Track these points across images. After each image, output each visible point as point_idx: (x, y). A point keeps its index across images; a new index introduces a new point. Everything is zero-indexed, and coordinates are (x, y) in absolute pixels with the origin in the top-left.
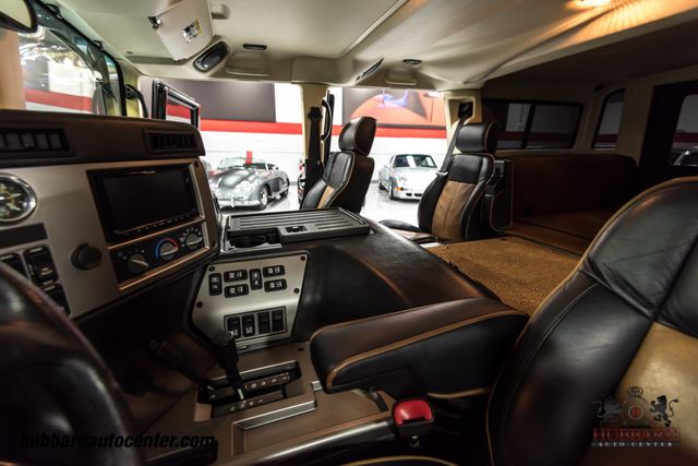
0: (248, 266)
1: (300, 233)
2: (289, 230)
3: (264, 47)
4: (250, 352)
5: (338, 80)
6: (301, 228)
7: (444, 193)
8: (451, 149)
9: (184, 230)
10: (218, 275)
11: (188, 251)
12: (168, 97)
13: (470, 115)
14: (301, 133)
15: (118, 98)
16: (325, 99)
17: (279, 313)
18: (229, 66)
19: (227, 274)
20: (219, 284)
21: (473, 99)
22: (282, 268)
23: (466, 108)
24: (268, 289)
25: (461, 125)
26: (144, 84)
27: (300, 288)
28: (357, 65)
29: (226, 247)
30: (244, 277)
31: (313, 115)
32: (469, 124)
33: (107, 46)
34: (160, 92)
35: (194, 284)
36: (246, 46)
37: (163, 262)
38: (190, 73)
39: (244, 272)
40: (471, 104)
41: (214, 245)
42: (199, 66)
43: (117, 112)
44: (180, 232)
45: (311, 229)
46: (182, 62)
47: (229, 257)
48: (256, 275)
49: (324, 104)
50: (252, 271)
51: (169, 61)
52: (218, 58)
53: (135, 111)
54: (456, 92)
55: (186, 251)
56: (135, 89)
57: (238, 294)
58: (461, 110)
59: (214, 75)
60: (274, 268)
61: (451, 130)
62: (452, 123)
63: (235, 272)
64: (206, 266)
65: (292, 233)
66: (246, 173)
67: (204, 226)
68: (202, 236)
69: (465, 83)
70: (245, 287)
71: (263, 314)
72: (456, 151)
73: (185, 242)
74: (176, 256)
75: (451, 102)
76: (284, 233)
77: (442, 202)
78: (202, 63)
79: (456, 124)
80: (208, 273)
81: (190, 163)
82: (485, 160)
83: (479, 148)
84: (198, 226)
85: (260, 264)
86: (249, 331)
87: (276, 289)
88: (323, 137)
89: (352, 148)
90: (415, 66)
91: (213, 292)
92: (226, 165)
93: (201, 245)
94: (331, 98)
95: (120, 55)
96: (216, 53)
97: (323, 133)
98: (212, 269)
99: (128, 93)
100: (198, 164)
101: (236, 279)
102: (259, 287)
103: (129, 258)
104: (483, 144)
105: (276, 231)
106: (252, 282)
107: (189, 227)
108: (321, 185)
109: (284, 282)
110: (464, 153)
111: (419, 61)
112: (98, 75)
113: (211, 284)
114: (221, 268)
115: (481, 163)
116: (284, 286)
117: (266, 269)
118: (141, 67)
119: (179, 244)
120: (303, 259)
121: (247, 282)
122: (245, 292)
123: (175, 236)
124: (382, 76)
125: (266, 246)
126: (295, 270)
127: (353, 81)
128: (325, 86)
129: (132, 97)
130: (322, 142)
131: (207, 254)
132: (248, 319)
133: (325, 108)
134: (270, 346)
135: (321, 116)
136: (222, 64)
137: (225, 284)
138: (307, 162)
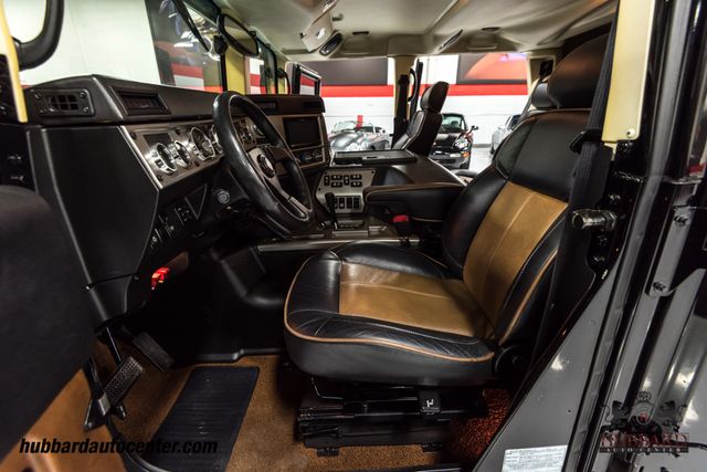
0: (343, 173)
1: (374, 159)
3: (367, 33)
4: (343, 216)
5: (424, 51)
6: (375, 157)
8: (528, 107)
10: (328, 176)
12: (302, 74)
13: (550, 73)
14: (391, 95)
15: (274, 78)
16: (414, 68)
17: (357, 199)
18: (343, 49)
19: (333, 176)
20: (329, 181)
21: (553, 57)
22: (361, 176)
23: (546, 67)
24: (352, 186)
25: (540, 82)
26: (287, 68)
28: (437, 39)
29: (332, 164)
30: (341, 179)
31: (403, 81)
32: (545, 82)
33: (273, 47)
34: (297, 71)
36: (354, 33)
37: (306, 162)
38: (318, 57)
39: (341, 176)
40: (552, 61)
42: (323, 52)
43: (273, 91)
44: (313, 150)
45: (381, 157)
46: (313, 51)
47: (332, 168)
48: (347, 178)
49: (412, 71)
50: (345, 176)
51: (305, 52)
52: (335, 44)
53: (283, 89)
54: (535, 52)
55: (314, 160)
56: (283, 71)
57: (337, 186)
58: (541, 67)
59: (332, 57)
60: (356, 175)
61: (531, 87)
62: (533, 81)
63: (337, 176)
64: (323, 170)
65: (369, 159)
66: (355, 136)
67: (323, 149)
68: (322, 154)
69: (539, 44)
70: (341, 183)
71: (349, 199)
72: (532, 107)
73: (314, 156)
74: (311, 161)
75: (533, 62)
76: (365, 159)
78: (325, 50)
79: (536, 81)
80: (324, 175)
81: (318, 117)
84: (320, 149)
85: (350, 173)
86: (342, 205)
87: (356, 186)
88: (410, 99)
89: (427, 106)
90: (496, 32)
91: (326, 184)
92: (339, 129)
93: (321, 159)
94: (420, 66)
95: (278, 49)
96: (335, 42)
97: (410, 95)
98: (326, 173)
99: (280, 74)
100: (322, 117)
101: (337, 179)
102: (348, 184)
105: (360, 159)
106: (345, 181)
107: (316, 148)
108: (405, 137)
109: (361, 183)
110: (538, 109)
111: (497, 29)
112: (262, 63)
113: (325, 180)
114: (330, 173)
116: (361, 185)
117: (352, 176)
118: (288, 57)
119: (312, 156)
120: (373, 172)
121: (342, 181)
122: (341, 186)
123: (311, 152)
124: (462, 44)
125: (354, 165)
126: (368, 178)
127: (437, 51)
128: (414, 57)
129: (281, 77)
130: (409, 103)
131: (324, 164)
132: (342, 199)
133: (412, 76)
134: (352, 216)
135: (409, 82)
136: (337, 49)
137: (331, 181)
138: (395, 120)
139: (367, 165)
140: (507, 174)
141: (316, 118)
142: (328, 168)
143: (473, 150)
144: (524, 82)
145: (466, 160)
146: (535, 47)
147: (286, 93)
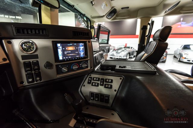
0: (101, 77)
1: (124, 69)
2: (120, 67)
3: (128, 8)
6: (125, 67)
9: (82, 62)
10: (91, 78)
11: (82, 68)
16: (150, 22)
17: (107, 97)
18: (117, 16)
19: (94, 78)
20: (91, 81)
24: (105, 87)
27: (117, 90)
28: (165, 6)
30: (98, 81)
31: (144, 28)
33: (87, 15)
34: (99, 27)
35: (85, 79)
36: (122, 8)
37: (73, 70)
38: (106, 20)
39: (99, 79)
41: (91, 68)
42: (108, 17)
44: (80, 62)
45: (128, 68)
46: (103, 16)
47: (96, 72)
48: (102, 81)
49: (149, 24)
50: (102, 79)
51: (100, 17)
52: (113, 14)
56: (93, 26)
57: (95, 86)
59: (113, 20)
60: (109, 79)
63: (96, 78)
64: (89, 74)
65: (120, 68)
67: (89, 61)
68: (88, 64)
70: (98, 84)
71: (102, 95)
73: (82, 66)
74: (78, 69)
76: (117, 67)
80: (89, 76)
81: (87, 41)
84: (87, 61)
85: (105, 77)
86: (97, 99)
87: (108, 88)
88: (147, 36)
89: (158, 39)
91: (89, 83)
93: (87, 67)
94: (153, 22)
97: (147, 34)
98: (90, 75)
101: (96, 80)
102: (102, 85)
103: (62, 67)
105: (115, 66)
106: (100, 83)
107: (84, 61)
108: (143, 53)
109: (111, 86)
113: (89, 80)
114: (93, 76)
117: (106, 79)
118: (95, 20)
119: (80, 66)
120: (121, 79)
121: (99, 82)
122: (98, 86)
123: (78, 63)
125: (110, 71)
127: (163, 14)
128: (150, 17)
130: (146, 38)
131: (89, 70)
132: (97, 95)
133: (149, 26)
135: (147, 28)
136: (115, 16)
137: (92, 81)
138: (139, 45)
139: (118, 72)
142: (93, 72)
143: (168, 56)
145: (165, 59)
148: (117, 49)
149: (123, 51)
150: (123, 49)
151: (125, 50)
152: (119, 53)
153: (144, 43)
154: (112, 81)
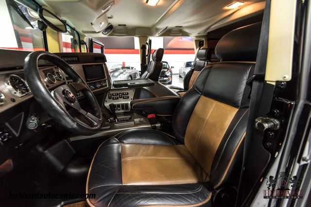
0: (119, 92)
1: (134, 84)
3: (125, 25)
4: (120, 114)
5: (152, 35)
7: (193, 75)
8: (196, 59)
12: (94, 43)
13: (203, 46)
14: (139, 54)
15: (79, 44)
16: (148, 42)
17: (127, 105)
18: (114, 32)
19: (113, 94)
21: (204, 39)
22: (128, 93)
23: (201, 43)
24: (124, 98)
25: (199, 49)
26: (86, 40)
27: (132, 98)
28: (157, 30)
29: (112, 88)
31: (143, 48)
32: (202, 49)
33: (77, 29)
34: (91, 42)
35: (105, 96)
36: (119, 25)
37: (97, 88)
38: (101, 35)
39: (117, 94)
40: (203, 41)
41: (109, 86)
43: (78, 51)
45: (137, 83)
46: (99, 32)
47: (113, 90)
48: (121, 95)
49: (147, 43)
51: (95, 32)
53: (84, 50)
54: (197, 37)
55: (102, 86)
56: (84, 41)
57: (116, 99)
58: (200, 44)
59: (109, 35)
61: (196, 51)
62: (197, 49)
64: (107, 92)
65: (131, 84)
67: (107, 80)
68: (106, 83)
69: (199, 34)
71: (123, 105)
72: (198, 59)
73: (102, 84)
74: (100, 87)
75: (195, 40)
76: (129, 84)
77: (192, 79)
78: (105, 32)
79: (198, 49)
80: (108, 94)
82: (206, 62)
83: (205, 58)
84: (105, 80)
85: (122, 92)
86: (119, 109)
87: (126, 98)
88: (147, 56)
89: (155, 59)
90: (181, 28)
91: (109, 98)
92: (114, 68)
93: (106, 85)
94: (150, 41)
95: (80, 31)
96: (110, 28)
97: (147, 54)
99: (82, 43)
100: (105, 64)
101: (115, 95)
102: (121, 98)
103: (90, 86)
104: (205, 56)
105: (127, 84)
107: (103, 80)
108: (146, 72)
109: (128, 97)
110: (200, 60)
111: (181, 27)
112: (72, 37)
113: (109, 96)
114: (111, 92)
115: (205, 63)
116: (128, 98)
117: (123, 93)
118: (86, 34)
120: (134, 91)
121: (118, 96)
122: (118, 99)
123: (100, 82)
124: (168, 32)
125: (124, 87)
126: (131, 94)
127: (157, 35)
128: (147, 37)
129: (83, 44)
130: (147, 57)
131: (108, 88)
132: (119, 106)
133: (147, 45)
134: (125, 114)
135: (146, 48)
136: (111, 32)
137: (112, 97)
138: (141, 64)
139: (131, 87)
140: (201, 92)
141: (102, 65)
142: (110, 90)
144: (193, 49)
145: (170, 80)
146: (197, 35)
147: (86, 52)
148: (112, 71)
149: (122, 73)
150: (122, 71)
151: (124, 71)
152: (117, 77)
153: (146, 63)
154: (128, 94)
